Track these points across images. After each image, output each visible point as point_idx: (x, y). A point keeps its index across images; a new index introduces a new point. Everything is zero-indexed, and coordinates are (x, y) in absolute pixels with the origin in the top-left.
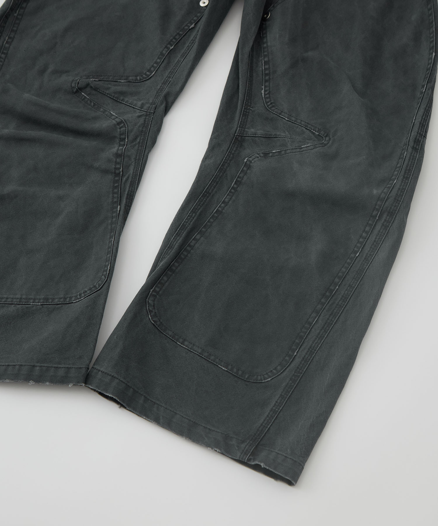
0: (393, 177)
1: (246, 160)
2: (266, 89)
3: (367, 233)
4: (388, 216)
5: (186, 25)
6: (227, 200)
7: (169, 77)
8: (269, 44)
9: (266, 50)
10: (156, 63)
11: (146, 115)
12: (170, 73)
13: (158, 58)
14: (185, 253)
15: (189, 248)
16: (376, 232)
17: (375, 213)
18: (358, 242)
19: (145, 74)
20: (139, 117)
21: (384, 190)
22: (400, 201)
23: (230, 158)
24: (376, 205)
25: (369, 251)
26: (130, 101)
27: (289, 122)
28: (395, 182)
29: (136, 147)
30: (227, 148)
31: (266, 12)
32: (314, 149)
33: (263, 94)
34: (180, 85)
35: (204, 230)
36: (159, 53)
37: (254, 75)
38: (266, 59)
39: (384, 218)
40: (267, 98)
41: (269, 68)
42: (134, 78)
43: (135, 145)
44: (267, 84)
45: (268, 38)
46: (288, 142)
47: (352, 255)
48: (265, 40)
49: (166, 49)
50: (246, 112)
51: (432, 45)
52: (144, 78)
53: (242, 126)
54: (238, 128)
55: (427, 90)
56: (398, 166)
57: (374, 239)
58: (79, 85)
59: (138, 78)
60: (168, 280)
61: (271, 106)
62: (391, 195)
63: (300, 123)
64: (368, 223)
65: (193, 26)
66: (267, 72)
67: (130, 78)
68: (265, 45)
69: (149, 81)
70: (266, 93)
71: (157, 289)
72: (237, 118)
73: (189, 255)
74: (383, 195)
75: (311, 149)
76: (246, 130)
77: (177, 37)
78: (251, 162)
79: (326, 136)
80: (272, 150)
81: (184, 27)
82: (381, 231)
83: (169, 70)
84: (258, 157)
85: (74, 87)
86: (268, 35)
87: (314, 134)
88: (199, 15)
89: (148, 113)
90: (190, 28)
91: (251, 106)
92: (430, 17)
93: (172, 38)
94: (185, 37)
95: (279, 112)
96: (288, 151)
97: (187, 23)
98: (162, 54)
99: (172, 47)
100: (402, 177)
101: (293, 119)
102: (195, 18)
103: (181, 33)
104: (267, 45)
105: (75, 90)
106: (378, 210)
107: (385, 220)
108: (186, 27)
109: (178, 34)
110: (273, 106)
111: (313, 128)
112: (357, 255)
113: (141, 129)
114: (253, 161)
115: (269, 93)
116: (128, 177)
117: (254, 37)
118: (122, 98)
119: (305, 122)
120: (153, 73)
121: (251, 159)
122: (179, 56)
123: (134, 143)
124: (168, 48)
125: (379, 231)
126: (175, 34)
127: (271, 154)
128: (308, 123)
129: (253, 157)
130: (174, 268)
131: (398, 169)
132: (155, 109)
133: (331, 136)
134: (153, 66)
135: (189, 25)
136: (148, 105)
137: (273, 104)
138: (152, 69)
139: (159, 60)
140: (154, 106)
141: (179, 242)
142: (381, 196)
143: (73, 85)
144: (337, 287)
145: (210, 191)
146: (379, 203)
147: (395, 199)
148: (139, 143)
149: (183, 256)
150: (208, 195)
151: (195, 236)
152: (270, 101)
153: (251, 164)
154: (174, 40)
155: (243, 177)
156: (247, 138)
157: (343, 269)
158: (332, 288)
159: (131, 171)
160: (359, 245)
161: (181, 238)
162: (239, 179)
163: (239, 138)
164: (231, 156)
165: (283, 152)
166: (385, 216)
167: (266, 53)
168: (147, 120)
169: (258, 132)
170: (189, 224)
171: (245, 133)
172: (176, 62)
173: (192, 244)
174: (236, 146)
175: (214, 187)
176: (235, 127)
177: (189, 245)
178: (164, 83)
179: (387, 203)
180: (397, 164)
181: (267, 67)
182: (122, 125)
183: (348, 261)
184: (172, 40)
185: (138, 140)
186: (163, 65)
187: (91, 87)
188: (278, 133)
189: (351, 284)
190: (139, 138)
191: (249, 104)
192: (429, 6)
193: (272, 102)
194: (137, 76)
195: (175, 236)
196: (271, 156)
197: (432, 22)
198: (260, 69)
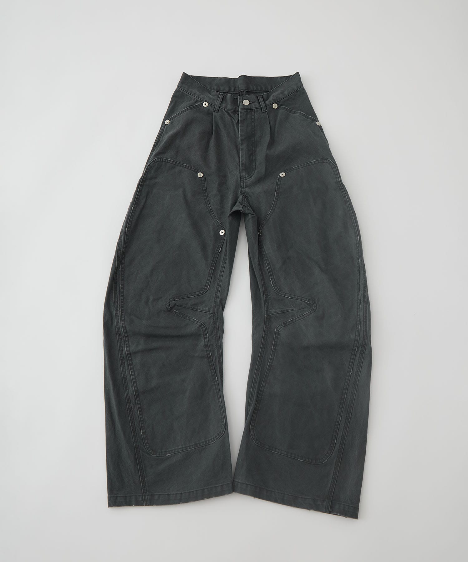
0: (358, 323)
1: (275, 330)
2: (273, 280)
3: (353, 359)
4: (362, 347)
5: (217, 250)
6: (272, 357)
7: (218, 288)
8: (266, 252)
9: (266, 256)
10: (208, 280)
11: (213, 316)
12: (218, 285)
13: (209, 276)
14: (260, 396)
15: (261, 393)
16: (357, 358)
17: (355, 348)
18: (349, 365)
19: (204, 288)
20: (210, 318)
21: (356, 333)
22: (366, 338)
23: (267, 331)
24: (354, 344)
25: (356, 370)
26: (201, 308)
27: (291, 299)
28: (360, 326)
29: (214, 338)
30: (263, 326)
31: (259, 231)
32: (310, 314)
33: (272, 284)
34: (226, 292)
35: (266, 379)
36: (208, 274)
37: (263, 273)
38: (268, 262)
39: (360, 349)
40: (275, 286)
41: (271, 267)
42: (199, 293)
43: (213, 336)
44: (272, 277)
45: (265, 248)
46: (295, 313)
47: (348, 374)
48: (263, 250)
49: (211, 270)
50: (267, 299)
51: (355, 231)
52: (204, 291)
53: (267, 309)
54: (266, 311)
55: (361, 261)
56: (359, 314)
57: (357, 362)
58: (170, 306)
59: (201, 292)
60: (257, 416)
61: (279, 291)
62: (360, 336)
63: (298, 298)
64: (352, 354)
65: (220, 250)
66: (270, 270)
67: (197, 293)
68: (264, 253)
69: (207, 292)
70: (274, 283)
71: (253, 424)
72: (263, 305)
73: (263, 397)
74: (357, 338)
75: (309, 315)
76: (270, 311)
77: (214, 260)
78: (279, 331)
79: (314, 304)
80: (288, 320)
81: (216, 252)
82: (360, 357)
83: (217, 283)
84: (282, 327)
85: (168, 308)
86: (264, 247)
87: (306, 303)
88: (221, 241)
89: (214, 314)
90: (220, 251)
91: (269, 294)
92: (350, 212)
93: (212, 262)
94: (218, 258)
95: (284, 294)
96: (297, 319)
97: (216, 249)
98: (209, 273)
99: (214, 267)
100: (363, 322)
101: (293, 296)
102: (220, 244)
103: (215, 256)
104: (266, 253)
105: (169, 309)
106: (356, 346)
107: (361, 350)
108: (217, 252)
109: (214, 257)
110: (280, 291)
111: (305, 299)
112: (351, 373)
113: (213, 326)
114: (280, 331)
115: (275, 283)
116: (216, 358)
117: (257, 251)
118: (196, 308)
119: (300, 297)
120: (209, 287)
121: (278, 329)
122: (219, 272)
123: (212, 336)
124: (212, 269)
125: (359, 357)
126: (213, 258)
127: (288, 323)
128: (301, 297)
129: (279, 328)
130: (258, 408)
131: (359, 316)
132: (217, 311)
133: (317, 304)
134: (207, 282)
135: (218, 249)
136: (212, 309)
137: (280, 290)
138: (207, 284)
139: (209, 278)
140: (216, 309)
141: (255, 392)
142: (356, 338)
143: (167, 307)
144: (346, 395)
145: (262, 355)
146: (356, 342)
147: (363, 338)
148: (215, 335)
149: (260, 399)
150: (262, 357)
151: (263, 384)
152: (277, 288)
153: (279, 332)
154: (213, 262)
155: (277, 341)
156: (272, 316)
157: (346, 384)
158: (343, 397)
159: (216, 354)
160: (350, 367)
161: (256, 389)
162: (275, 343)
163: (268, 317)
164: (267, 329)
165: (294, 321)
166: (360, 348)
167: (266, 258)
168: (215, 319)
169: (277, 310)
170: (257, 379)
171: (270, 313)
172: (219, 276)
173: (262, 390)
174: (268, 322)
175: (264, 352)
176: (264, 311)
177: (261, 391)
178: (217, 292)
179: (360, 341)
180: (357, 313)
181: (269, 267)
182: (202, 326)
183: (347, 377)
184: (212, 263)
185: (214, 333)
186: (212, 281)
187: (177, 305)
188: (288, 309)
189: (352, 391)
190: (214, 332)
191: (267, 294)
192: (347, 205)
193: (278, 288)
194: (200, 291)
195: (252, 389)
196: (289, 324)
197: (352, 215)
198: (266, 269)
